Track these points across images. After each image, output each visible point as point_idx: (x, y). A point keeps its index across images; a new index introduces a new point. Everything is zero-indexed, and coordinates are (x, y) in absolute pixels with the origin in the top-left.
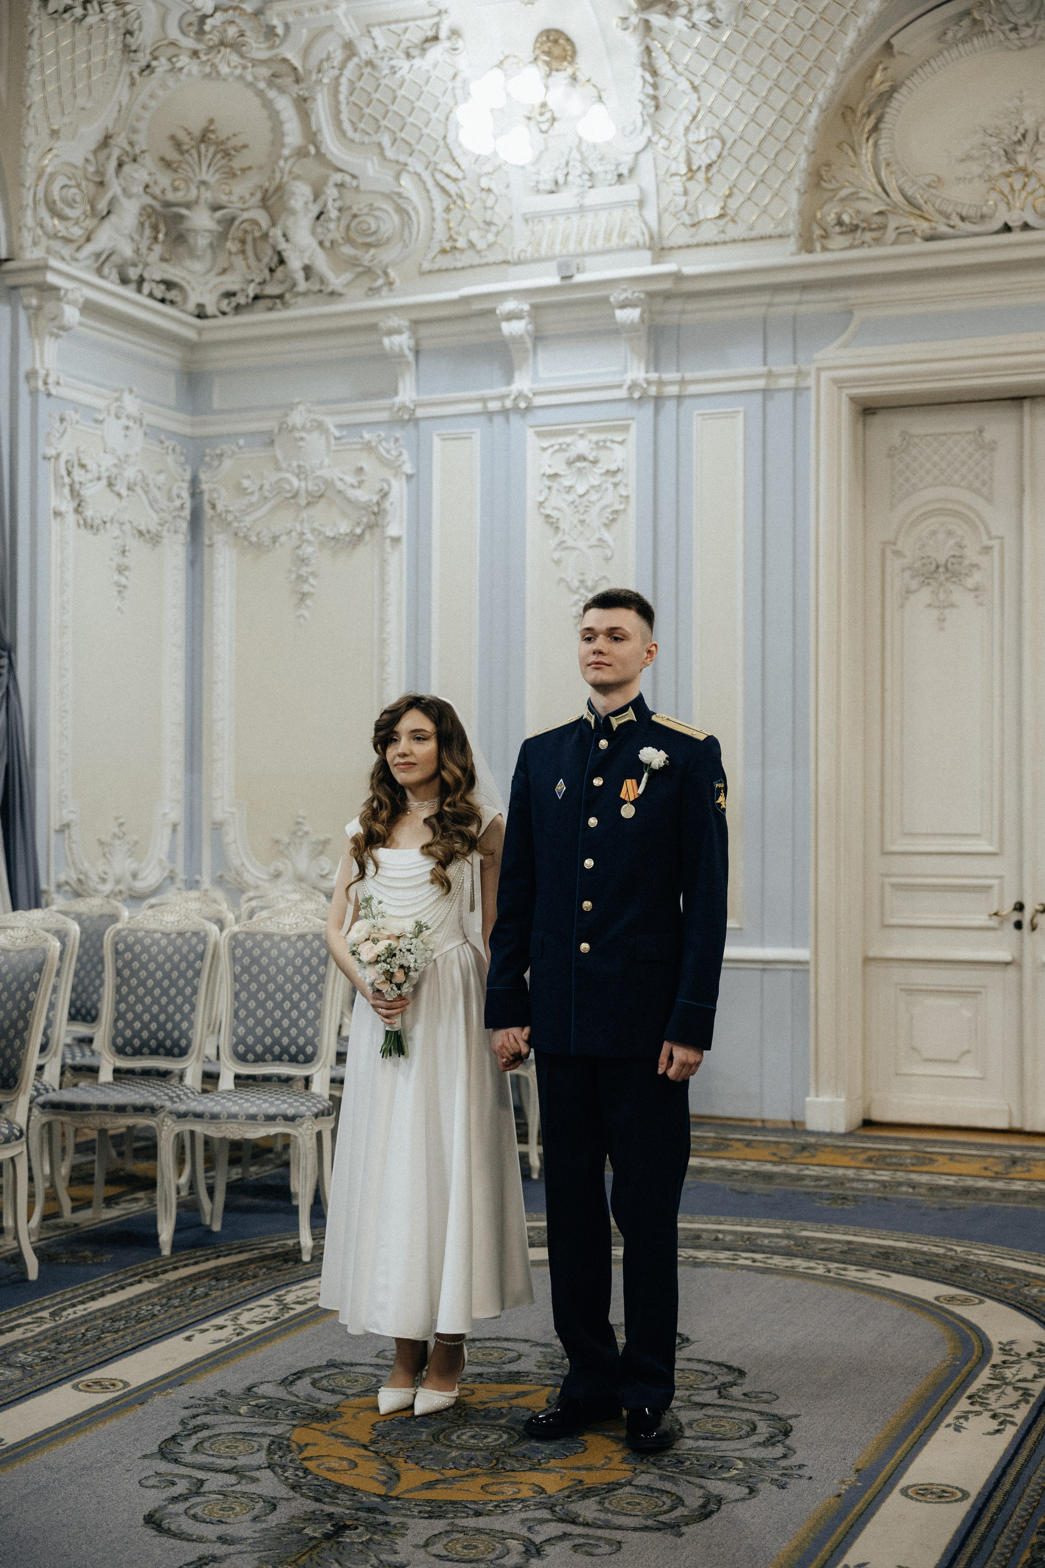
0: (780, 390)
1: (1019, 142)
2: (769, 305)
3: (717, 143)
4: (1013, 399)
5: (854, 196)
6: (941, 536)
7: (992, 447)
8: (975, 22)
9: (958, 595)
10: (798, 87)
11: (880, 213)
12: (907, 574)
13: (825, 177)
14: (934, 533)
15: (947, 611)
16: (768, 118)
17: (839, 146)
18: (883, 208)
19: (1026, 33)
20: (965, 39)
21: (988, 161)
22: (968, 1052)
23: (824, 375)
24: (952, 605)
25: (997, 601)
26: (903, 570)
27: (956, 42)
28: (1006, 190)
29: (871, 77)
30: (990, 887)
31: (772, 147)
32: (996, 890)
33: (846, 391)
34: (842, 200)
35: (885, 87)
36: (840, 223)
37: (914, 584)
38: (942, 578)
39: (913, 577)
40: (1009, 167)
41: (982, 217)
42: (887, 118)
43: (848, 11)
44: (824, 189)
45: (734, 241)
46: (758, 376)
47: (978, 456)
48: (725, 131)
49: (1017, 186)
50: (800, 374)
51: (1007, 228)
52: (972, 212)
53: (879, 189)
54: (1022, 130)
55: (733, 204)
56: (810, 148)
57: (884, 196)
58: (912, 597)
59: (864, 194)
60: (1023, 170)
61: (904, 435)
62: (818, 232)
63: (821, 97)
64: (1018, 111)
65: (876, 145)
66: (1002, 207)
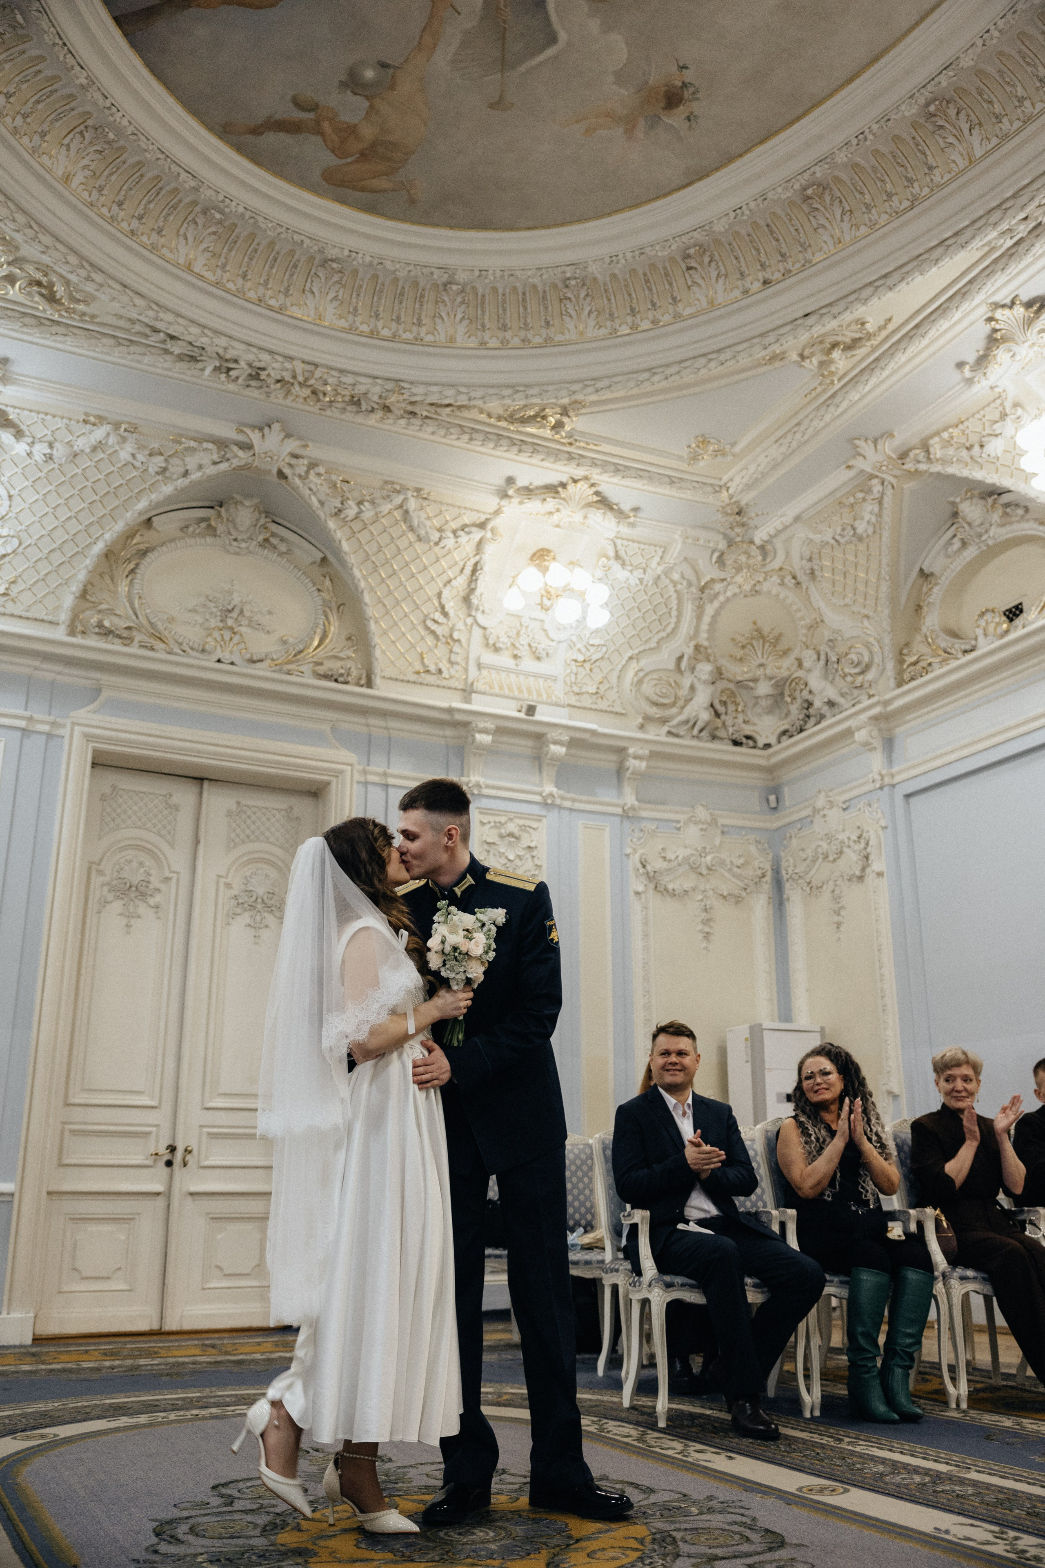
0: (34, 732)
1: (230, 611)
2: (36, 668)
3: (16, 542)
4: (195, 778)
5: (111, 612)
6: (135, 864)
7: (176, 808)
8: (209, 526)
9: (142, 909)
10: (91, 524)
11: (129, 628)
12: (106, 888)
13: (90, 592)
14: (130, 862)
15: (133, 921)
16: (60, 536)
17: (101, 575)
18: (132, 625)
19: (244, 545)
20: (202, 535)
21: (208, 616)
22: (120, 1269)
23: (76, 728)
24: (139, 917)
25: (171, 917)
26: (103, 885)
27: (194, 535)
28: (219, 639)
29: (132, 536)
30: (149, 1133)
31: (58, 558)
32: (154, 1135)
33: (91, 745)
34: (99, 611)
35: (142, 547)
36: (100, 625)
37: (110, 897)
38: (133, 895)
39: (109, 891)
40: (221, 625)
41: (203, 651)
42: (142, 567)
43: (147, 486)
44: (87, 600)
45: (12, 615)
46: (21, 718)
47: (166, 812)
48: (24, 535)
49: (227, 638)
50: (54, 724)
51: (219, 661)
52: (196, 646)
53: (131, 613)
54: (234, 603)
55: (15, 590)
56: (90, 568)
57: (134, 617)
58: (108, 906)
59: (117, 612)
60: (231, 629)
61: (114, 787)
62: (80, 628)
63: (107, 536)
64: (230, 593)
65: (131, 581)
66: (219, 649)
